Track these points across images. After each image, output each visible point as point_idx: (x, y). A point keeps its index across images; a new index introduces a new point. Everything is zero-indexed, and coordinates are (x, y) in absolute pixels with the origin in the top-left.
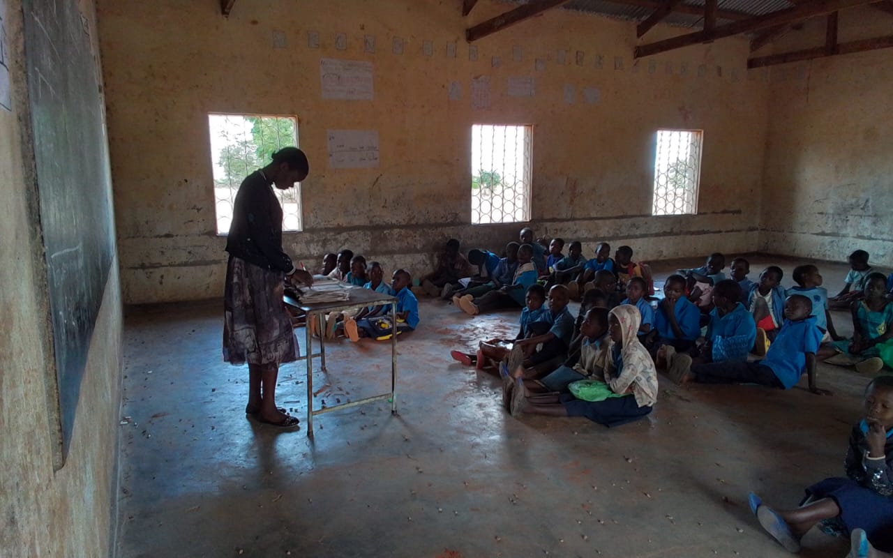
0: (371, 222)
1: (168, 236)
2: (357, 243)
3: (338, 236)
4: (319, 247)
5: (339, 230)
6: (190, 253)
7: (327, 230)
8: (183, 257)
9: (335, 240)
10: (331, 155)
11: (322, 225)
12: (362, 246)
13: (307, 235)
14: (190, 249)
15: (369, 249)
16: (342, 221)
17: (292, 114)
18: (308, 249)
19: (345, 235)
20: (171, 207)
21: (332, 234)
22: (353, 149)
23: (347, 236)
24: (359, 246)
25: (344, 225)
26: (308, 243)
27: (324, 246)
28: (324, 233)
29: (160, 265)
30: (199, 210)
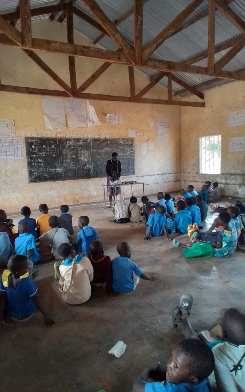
0: (243, 172)
1: (189, 173)
2: (237, 180)
3: (231, 177)
4: (225, 180)
5: (231, 174)
6: (193, 178)
7: (227, 174)
8: (191, 179)
9: (230, 178)
10: (230, 147)
11: (226, 173)
12: (239, 181)
13: (221, 176)
14: (193, 177)
15: (241, 183)
16: (232, 171)
17: (220, 134)
18: (221, 181)
19: (233, 177)
20: (190, 165)
21: (229, 176)
22: (238, 144)
23: (234, 177)
24: (238, 181)
25: (233, 173)
26: (222, 178)
27: (226, 180)
28: (226, 175)
29: (187, 181)
30: (195, 166)
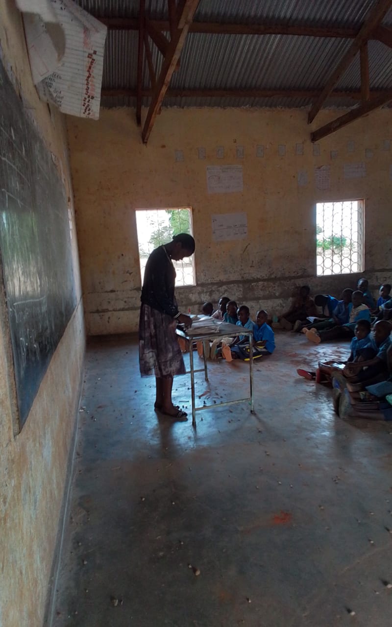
0: (243, 277)
1: (112, 291)
2: (233, 293)
3: (220, 288)
4: (207, 296)
5: (221, 284)
6: (125, 302)
7: (213, 284)
8: (121, 305)
9: (218, 291)
10: (214, 233)
11: (209, 281)
12: (237, 295)
13: (199, 288)
14: (125, 300)
15: (241, 297)
16: (223, 277)
17: (188, 206)
18: (200, 298)
19: (224, 287)
20: (114, 273)
21: (216, 287)
22: (229, 227)
23: (226, 288)
24: (235, 294)
25: (224, 280)
26: (199, 293)
27: (211, 295)
28: (211, 286)
29: (107, 311)
30: (130, 274)
